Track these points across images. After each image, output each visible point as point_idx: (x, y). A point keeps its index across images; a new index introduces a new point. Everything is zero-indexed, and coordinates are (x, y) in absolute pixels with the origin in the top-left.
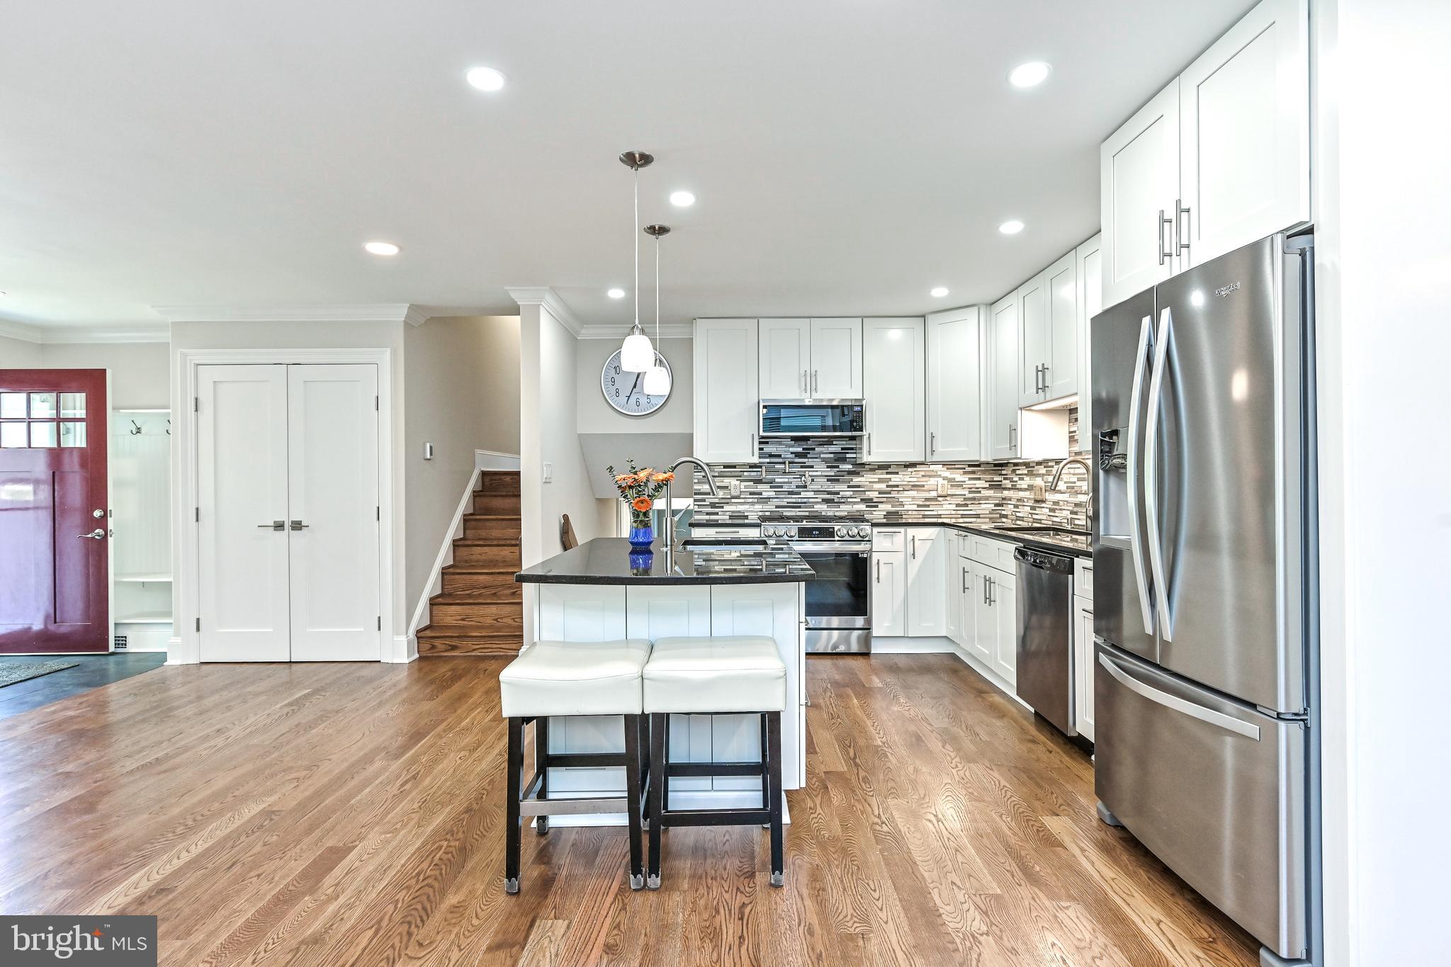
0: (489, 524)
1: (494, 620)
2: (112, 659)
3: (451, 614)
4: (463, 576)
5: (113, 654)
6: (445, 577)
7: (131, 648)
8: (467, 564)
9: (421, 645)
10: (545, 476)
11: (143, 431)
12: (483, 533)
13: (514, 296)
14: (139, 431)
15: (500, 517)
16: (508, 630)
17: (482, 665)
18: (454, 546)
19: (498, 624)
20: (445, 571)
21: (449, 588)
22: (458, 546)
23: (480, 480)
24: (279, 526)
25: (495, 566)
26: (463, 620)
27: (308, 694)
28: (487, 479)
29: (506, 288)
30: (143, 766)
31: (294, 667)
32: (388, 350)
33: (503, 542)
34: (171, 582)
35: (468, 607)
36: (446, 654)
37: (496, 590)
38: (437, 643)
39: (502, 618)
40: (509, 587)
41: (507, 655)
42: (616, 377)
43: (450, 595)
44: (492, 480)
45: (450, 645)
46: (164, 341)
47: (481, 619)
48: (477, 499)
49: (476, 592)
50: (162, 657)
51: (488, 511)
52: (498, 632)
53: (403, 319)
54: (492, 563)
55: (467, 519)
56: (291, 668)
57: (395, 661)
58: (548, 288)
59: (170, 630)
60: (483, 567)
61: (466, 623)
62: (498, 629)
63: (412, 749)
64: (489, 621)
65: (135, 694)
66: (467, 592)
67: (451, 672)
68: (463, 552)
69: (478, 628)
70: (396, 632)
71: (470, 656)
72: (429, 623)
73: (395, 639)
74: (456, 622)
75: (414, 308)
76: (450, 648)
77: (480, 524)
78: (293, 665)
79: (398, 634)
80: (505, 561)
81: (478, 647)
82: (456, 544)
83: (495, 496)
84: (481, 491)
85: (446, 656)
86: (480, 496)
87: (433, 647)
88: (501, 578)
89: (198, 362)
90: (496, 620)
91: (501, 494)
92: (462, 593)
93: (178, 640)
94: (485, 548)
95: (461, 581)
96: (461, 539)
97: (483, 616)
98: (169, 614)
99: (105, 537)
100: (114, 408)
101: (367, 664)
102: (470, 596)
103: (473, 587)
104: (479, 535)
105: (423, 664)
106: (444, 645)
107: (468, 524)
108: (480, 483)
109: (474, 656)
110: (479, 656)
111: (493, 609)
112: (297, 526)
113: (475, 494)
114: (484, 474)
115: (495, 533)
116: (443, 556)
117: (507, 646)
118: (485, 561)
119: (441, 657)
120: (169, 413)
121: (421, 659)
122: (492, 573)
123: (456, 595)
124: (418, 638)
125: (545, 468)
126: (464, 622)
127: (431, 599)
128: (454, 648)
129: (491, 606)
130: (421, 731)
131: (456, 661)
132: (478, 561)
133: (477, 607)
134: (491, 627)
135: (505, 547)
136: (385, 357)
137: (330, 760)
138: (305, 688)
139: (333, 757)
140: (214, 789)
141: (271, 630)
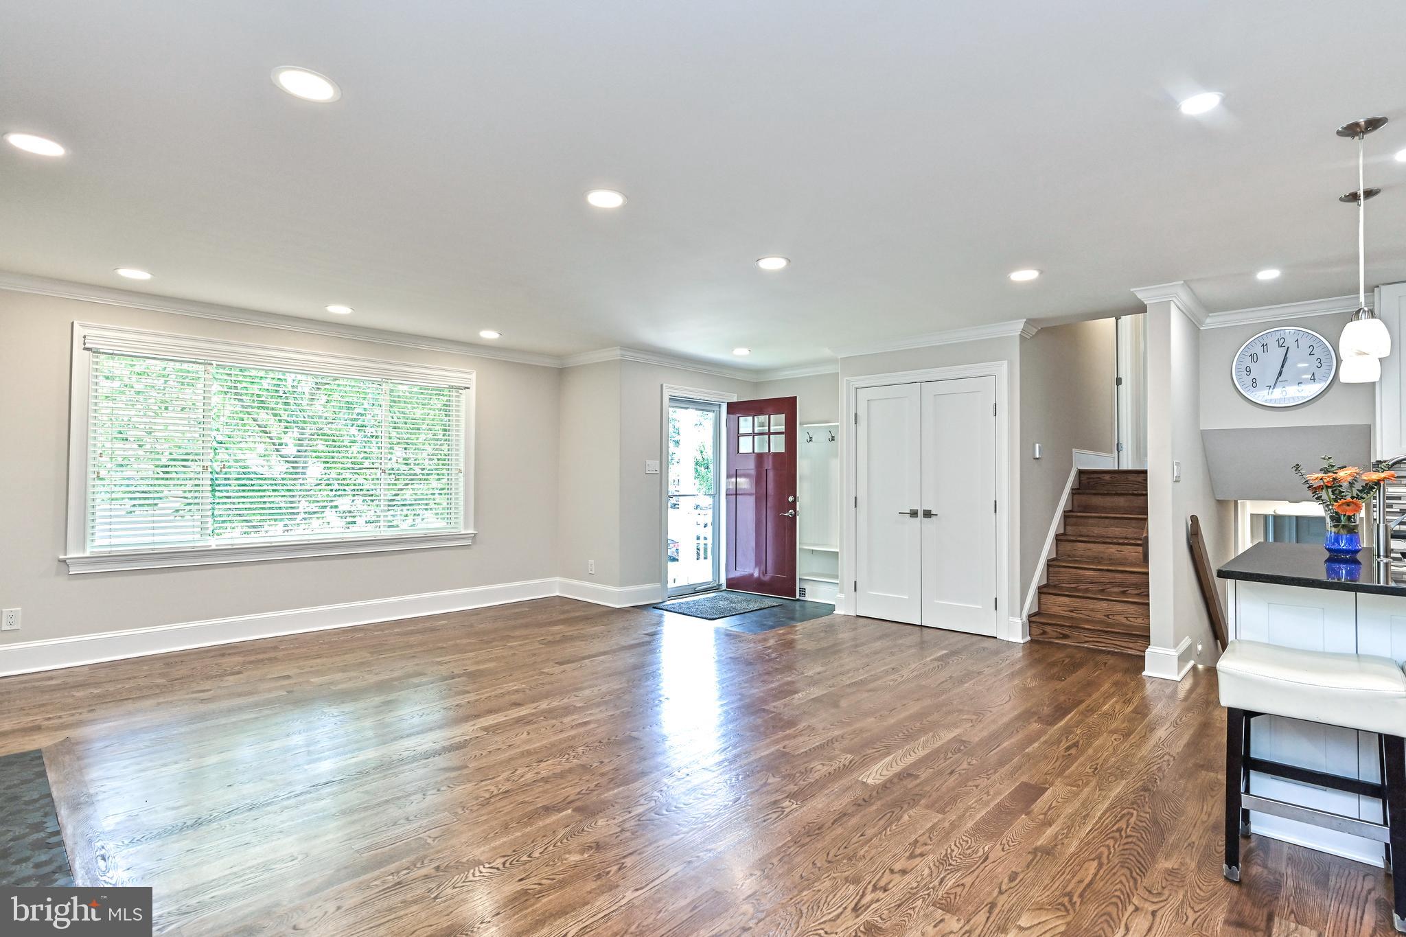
0: (1091, 521)
1: (1105, 616)
2: (798, 603)
3: (1059, 605)
4: (1068, 570)
5: (798, 600)
6: (1051, 569)
7: (808, 598)
8: (1070, 559)
9: (1033, 629)
10: (1175, 475)
11: (813, 440)
12: (1084, 530)
13: (1140, 296)
14: (811, 440)
15: (1103, 515)
16: (1122, 628)
17: (1100, 658)
18: (1057, 540)
19: (1109, 621)
20: (1051, 563)
21: (1054, 580)
22: (1061, 540)
23: (1077, 479)
24: (914, 514)
25: (1100, 563)
26: (1072, 611)
27: (946, 655)
28: (1084, 477)
29: (1132, 290)
30: (852, 683)
31: (926, 631)
32: (1005, 363)
33: (1109, 540)
34: (838, 552)
35: (1078, 600)
36: (1057, 641)
37: (1104, 587)
38: (1048, 629)
39: (1113, 615)
40: (1119, 586)
41: (1122, 653)
42: (1253, 366)
43: (1055, 586)
44: (1090, 478)
45: (1061, 634)
46: (834, 372)
47: (1092, 614)
48: (1076, 497)
49: (1083, 587)
50: (832, 608)
51: (1086, 508)
52: (1111, 628)
53: (1019, 333)
54: (1097, 559)
55: (1067, 516)
56: (922, 631)
57: (1011, 639)
58: (1182, 282)
59: (836, 589)
60: (1087, 563)
61: (1075, 615)
62: (1109, 625)
63: (1062, 720)
64: (1100, 616)
65: (826, 631)
66: (1073, 586)
67: (1069, 659)
68: (1067, 547)
69: (1088, 621)
70: (1012, 614)
71: (1083, 647)
72: (1037, 610)
73: (1010, 620)
74: (1064, 612)
75: (1029, 322)
76: (1061, 636)
77: (1082, 521)
78: (924, 629)
79: (1013, 615)
80: (1111, 559)
81: (1091, 639)
82: (1059, 539)
83: (1095, 494)
84: (1078, 489)
85: (1057, 643)
86: (1079, 494)
87: (1044, 633)
88: (1110, 575)
89: (857, 386)
90: (1108, 616)
91: (1102, 492)
92: (1068, 585)
93: (842, 596)
94: (1089, 544)
95: (1066, 574)
96: (1062, 534)
97: (1092, 610)
98: (836, 577)
99: (795, 516)
100: (800, 424)
101: (986, 638)
102: (1076, 589)
103: (1077, 581)
104: (1080, 532)
105: (1036, 647)
106: (1055, 633)
107: (1068, 520)
108: (1077, 483)
109: (1087, 648)
110: (1092, 649)
111: (1104, 605)
112: (928, 514)
113: (1074, 492)
114: (1081, 473)
115: (1096, 531)
116: (1047, 549)
117: (1123, 644)
118: (1089, 557)
119: (1051, 643)
120: (838, 426)
121: (1032, 641)
122: (1099, 570)
123: (1062, 587)
124: (1030, 622)
125: (1175, 467)
126: (1072, 614)
127: (1040, 588)
128: (1065, 637)
129: (1103, 602)
130: (1063, 706)
131: (1069, 650)
132: (1082, 557)
133: (1088, 601)
134: (1101, 622)
135: (1111, 545)
136: (1002, 369)
137: (991, 712)
138: (942, 649)
139: (994, 710)
140: (911, 712)
141: (907, 597)
